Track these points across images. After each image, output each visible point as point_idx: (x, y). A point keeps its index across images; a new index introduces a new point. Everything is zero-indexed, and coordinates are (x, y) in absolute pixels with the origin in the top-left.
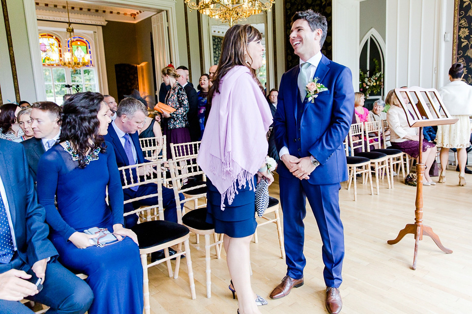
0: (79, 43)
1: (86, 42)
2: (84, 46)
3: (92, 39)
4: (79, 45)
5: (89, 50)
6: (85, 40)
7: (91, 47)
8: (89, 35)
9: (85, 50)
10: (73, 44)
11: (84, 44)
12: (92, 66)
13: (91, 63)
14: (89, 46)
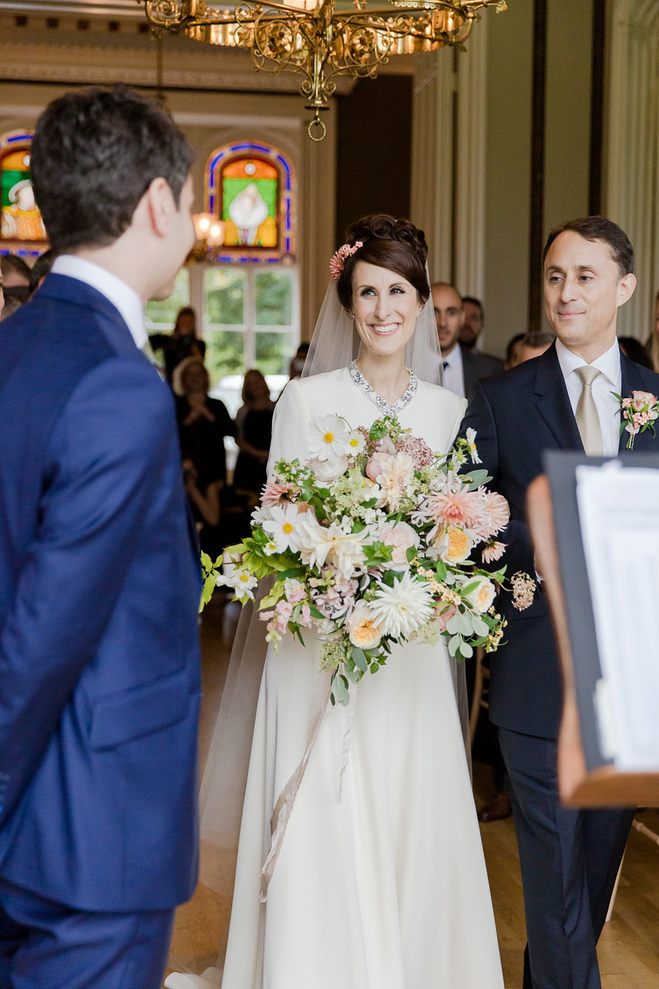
0: (250, 168)
1: (280, 163)
2: (267, 177)
3: (297, 151)
4: (250, 176)
5: (286, 194)
6: (273, 155)
7: (295, 183)
8: (287, 132)
9: (271, 198)
10: (229, 172)
11: (271, 172)
12: (288, 261)
13: (288, 248)
14: (289, 179)
